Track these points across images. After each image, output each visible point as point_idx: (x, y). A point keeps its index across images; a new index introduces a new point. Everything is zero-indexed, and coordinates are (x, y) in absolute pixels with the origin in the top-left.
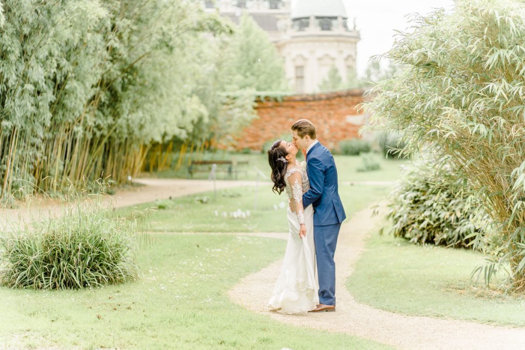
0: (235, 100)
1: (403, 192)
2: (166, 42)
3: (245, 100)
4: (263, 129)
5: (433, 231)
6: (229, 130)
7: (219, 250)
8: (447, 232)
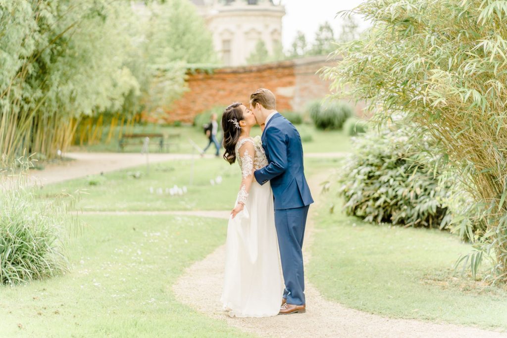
0: (166, 72)
1: (356, 166)
2: (98, 11)
3: (176, 72)
4: (194, 102)
5: (389, 209)
6: (160, 103)
7: (158, 234)
8: (405, 210)
